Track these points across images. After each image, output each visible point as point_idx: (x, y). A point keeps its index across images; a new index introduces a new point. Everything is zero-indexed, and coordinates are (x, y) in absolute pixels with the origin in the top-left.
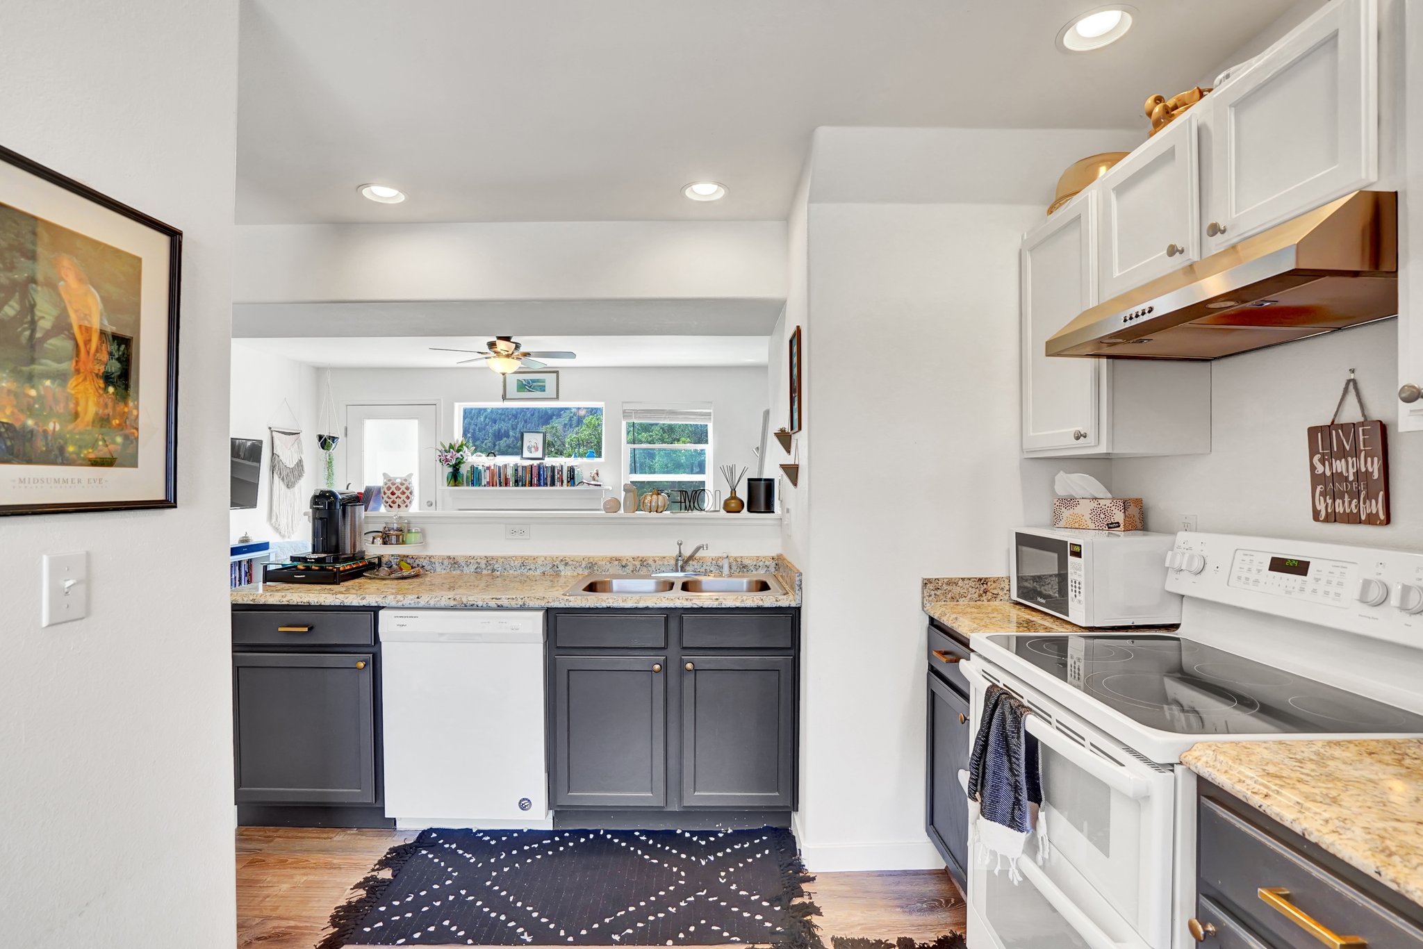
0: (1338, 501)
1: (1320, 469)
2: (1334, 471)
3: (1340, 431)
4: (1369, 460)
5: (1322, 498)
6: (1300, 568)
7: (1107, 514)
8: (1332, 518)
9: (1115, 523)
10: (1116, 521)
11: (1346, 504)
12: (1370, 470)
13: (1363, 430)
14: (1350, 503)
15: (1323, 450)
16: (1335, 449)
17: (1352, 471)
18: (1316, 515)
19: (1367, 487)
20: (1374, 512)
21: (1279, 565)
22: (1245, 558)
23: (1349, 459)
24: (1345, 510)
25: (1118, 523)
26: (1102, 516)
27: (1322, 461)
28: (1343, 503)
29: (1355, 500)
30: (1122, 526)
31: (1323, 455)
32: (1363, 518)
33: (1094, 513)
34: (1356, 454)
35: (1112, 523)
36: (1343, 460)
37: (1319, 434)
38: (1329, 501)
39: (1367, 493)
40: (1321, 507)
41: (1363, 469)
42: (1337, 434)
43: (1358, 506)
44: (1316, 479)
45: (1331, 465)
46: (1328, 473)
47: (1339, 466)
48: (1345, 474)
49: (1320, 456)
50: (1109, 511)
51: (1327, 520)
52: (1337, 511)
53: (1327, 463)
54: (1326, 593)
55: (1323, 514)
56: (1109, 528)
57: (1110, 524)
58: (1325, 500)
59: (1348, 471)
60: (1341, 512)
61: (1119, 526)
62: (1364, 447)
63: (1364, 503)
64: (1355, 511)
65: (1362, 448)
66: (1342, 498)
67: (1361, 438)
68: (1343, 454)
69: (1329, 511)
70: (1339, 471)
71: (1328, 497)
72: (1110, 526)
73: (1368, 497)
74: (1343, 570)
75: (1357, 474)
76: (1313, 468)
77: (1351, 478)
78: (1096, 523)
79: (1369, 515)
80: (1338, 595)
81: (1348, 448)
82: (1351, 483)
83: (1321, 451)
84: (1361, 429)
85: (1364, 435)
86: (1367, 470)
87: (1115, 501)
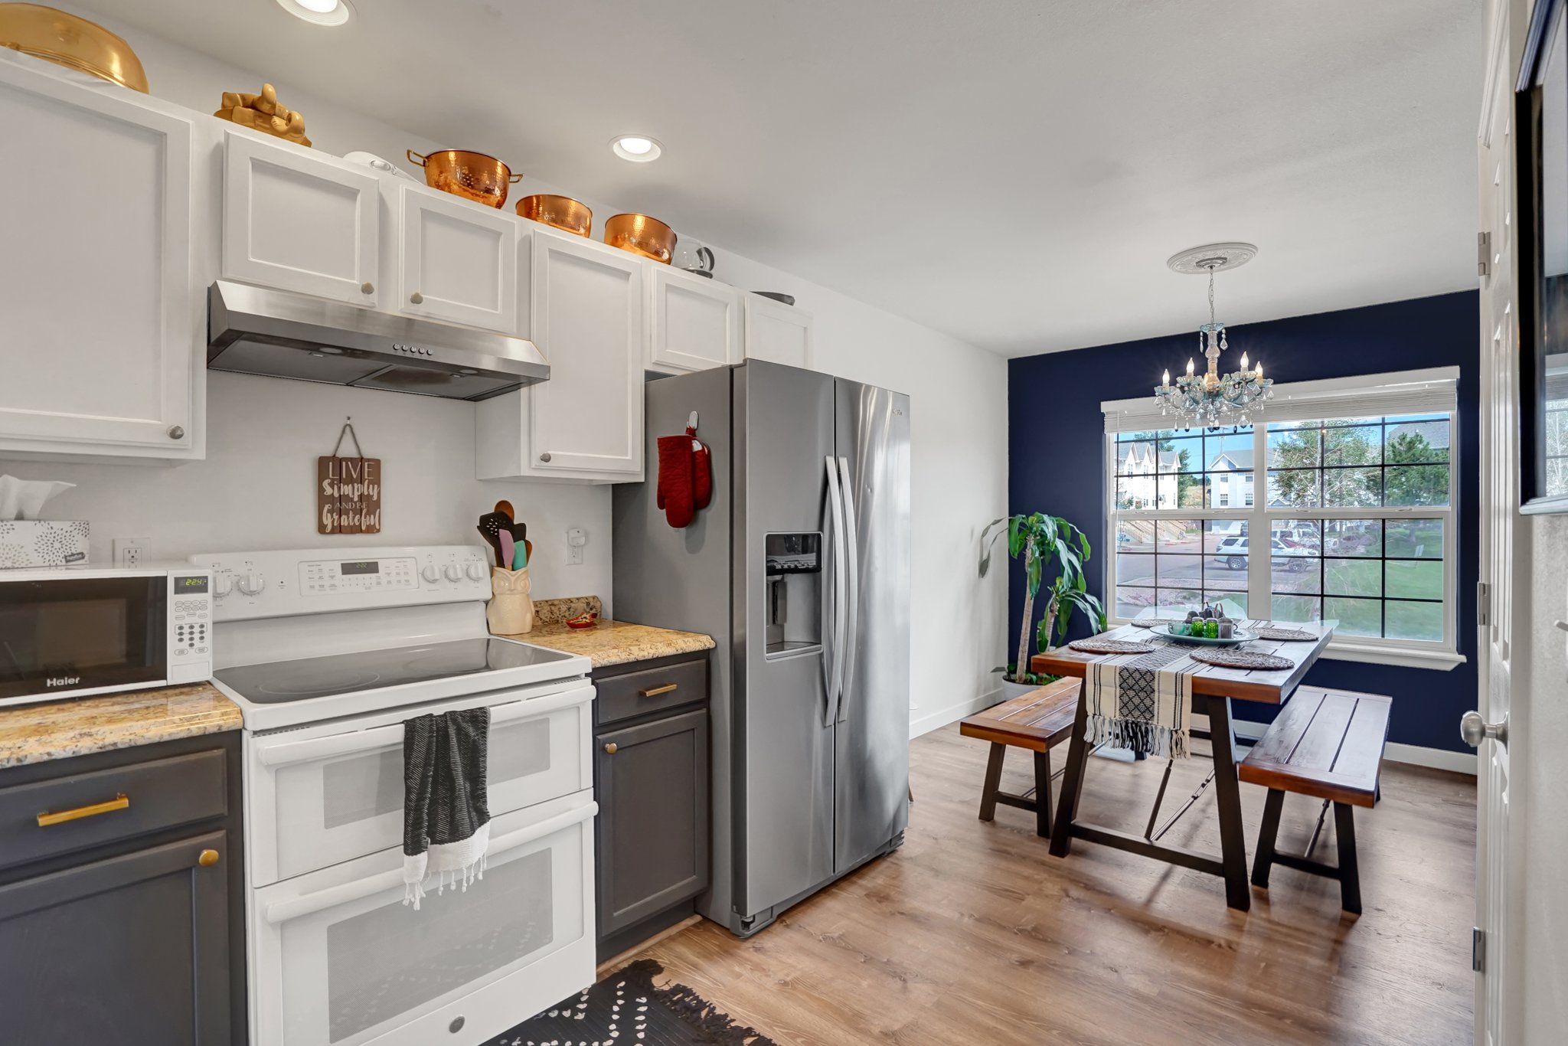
0: (344, 517)
1: (329, 491)
2: (342, 494)
3: (349, 463)
4: (371, 486)
5: (329, 515)
6: (371, 568)
7: (64, 542)
8: (339, 530)
9: (78, 554)
10: (78, 551)
11: (351, 518)
12: (371, 493)
13: (368, 465)
14: (354, 518)
15: (333, 476)
16: (344, 476)
17: (357, 494)
18: (322, 529)
19: (367, 506)
20: (372, 524)
21: (349, 569)
22: (311, 568)
23: (356, 485)
24: (349, 524)
25: (82, 553)
26: (57, 545)
27: (332, 485)
28: (348, 518)
29: (358, 516)
30: (86, 558)
31: (333, 480)
32: (363, 528)
33: (42, 542)
34: (361, 481)
35: (73, 555)
36: (350, 485)
37: (331, 464)
38: (336, 517)
39: (368, 510)
40: (327, 521)
41: (366, 493)
42: (347, 465)
43: (360, 520)
44: (322, 499)
45: (339, 488)
46: (336, 495)
47: (346, 489)
48: (351, 496)
49: (330, 481)
50: (68, 538)
51: (333, 532)
52: (342, 524)
53: (336, 487)
54: (399, 582)
55: (329, 527)
56: (67, 561)
57: (70, 556)
58: (332, 516)
59: (353, 494)
60: (346, 524)
61: (83, 558)
62: (368, 476)
63: (365, 518)
64: (357, 524)
65: (366, 477)
66: (347, 514)
67: (366, 469)
68: (350, 481)
69: (335, 524)
70: (346, 493)
71: (334, 514)
72: (68, 558)
73: (368, 513)
74: (405, 564)
75: (361, 496)
76: (321, 490)
77: (356, 499)
78: (46, 556)
79: (368, 526)
80: (407, 581)
81: (355, 476)
82: (355, 503)
83: (331, 476)
84: (366, 464)
85: (368, 468)
86: (369, 494)
87: (77, 523)
